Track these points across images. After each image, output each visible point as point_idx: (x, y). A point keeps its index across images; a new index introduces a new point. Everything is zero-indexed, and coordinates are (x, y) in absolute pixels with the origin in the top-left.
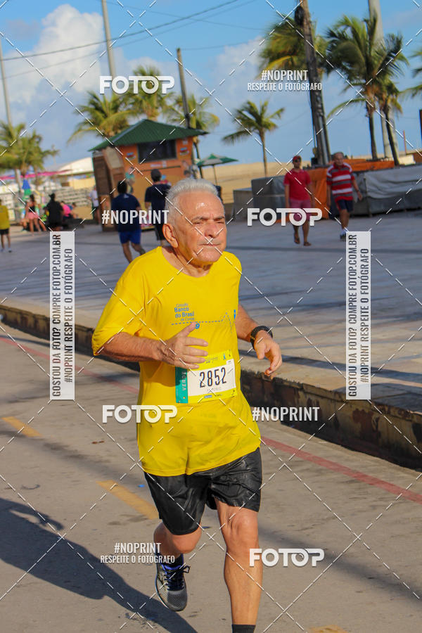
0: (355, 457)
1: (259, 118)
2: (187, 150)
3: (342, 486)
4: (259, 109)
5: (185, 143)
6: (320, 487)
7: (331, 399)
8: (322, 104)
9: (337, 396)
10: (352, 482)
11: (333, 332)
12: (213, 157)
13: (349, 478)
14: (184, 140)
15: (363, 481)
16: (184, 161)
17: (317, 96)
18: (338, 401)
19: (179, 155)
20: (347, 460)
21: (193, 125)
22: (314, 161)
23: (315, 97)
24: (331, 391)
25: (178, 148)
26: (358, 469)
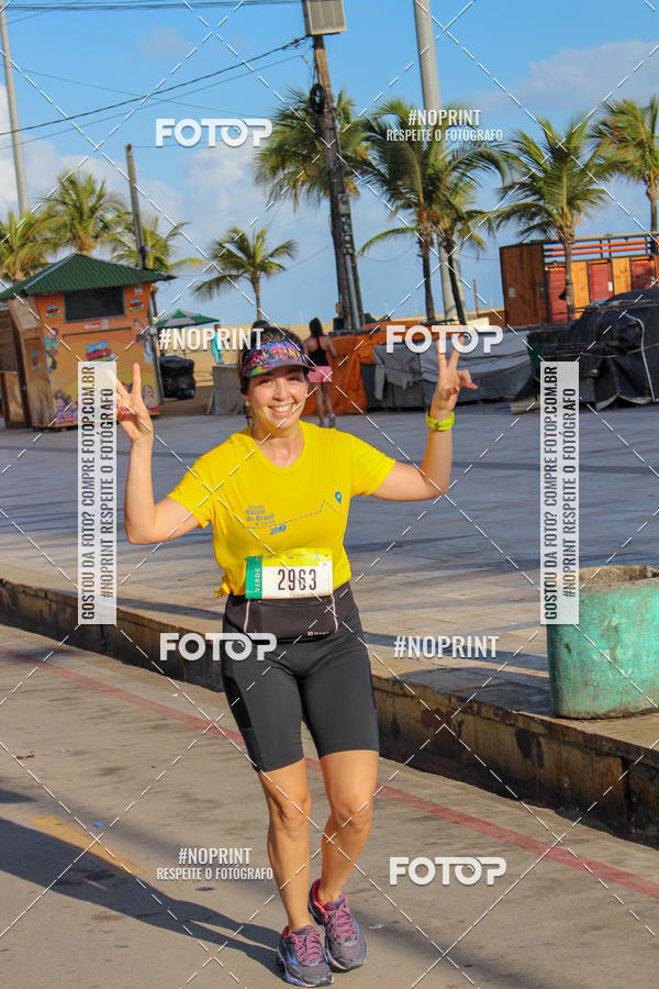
0: (427, 781)
1: (251, 256)
2: (141, 304)
3: (412, 826)
4: (251, 242)
5: (139, 291)
6: (379, 827)
7: (388, 693)
8: (351, 236)
9: (397, 687)
10: (426, 818)
11: (382, 588)
12: (179, 315)
13: (422, 814)
14: (136, 286)
15: (443, 818)
16: (135, 321)
17: (343, 223)
18: (398, 695)
19: (128, 310)
20: (417, 786)
21: (150, 264)
22: (339, 323)
23: (340, 225)
24: (387, 680)
25: (127, 300)
26: (434, 800)
